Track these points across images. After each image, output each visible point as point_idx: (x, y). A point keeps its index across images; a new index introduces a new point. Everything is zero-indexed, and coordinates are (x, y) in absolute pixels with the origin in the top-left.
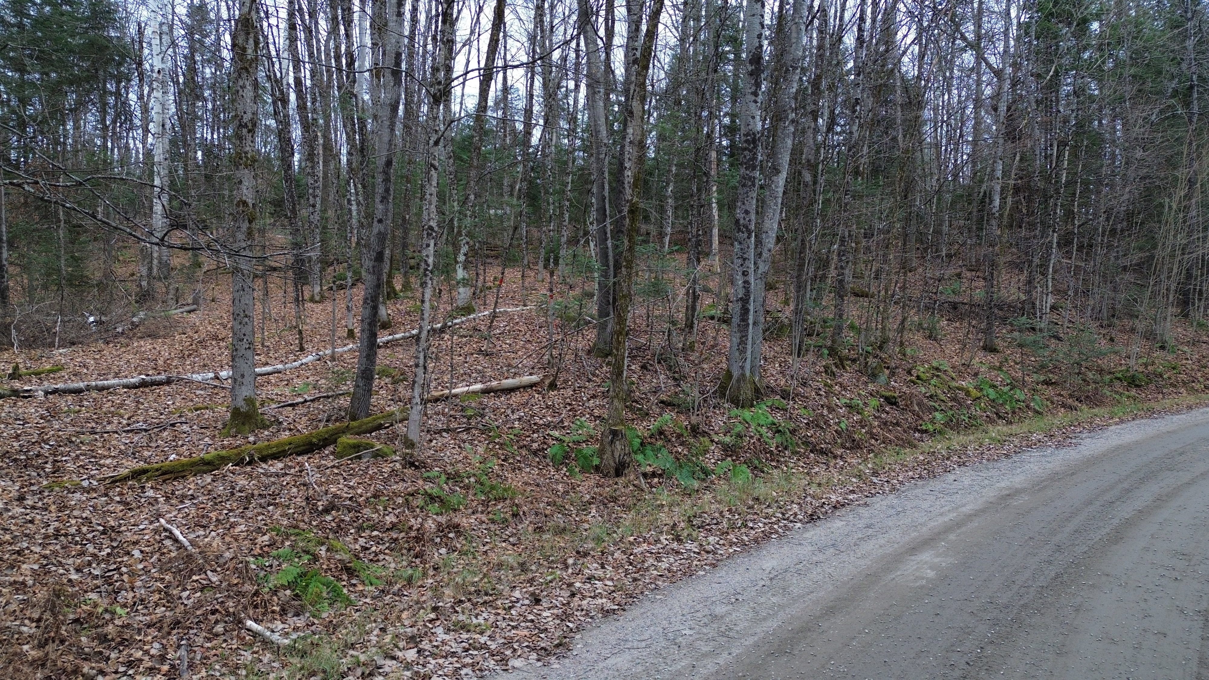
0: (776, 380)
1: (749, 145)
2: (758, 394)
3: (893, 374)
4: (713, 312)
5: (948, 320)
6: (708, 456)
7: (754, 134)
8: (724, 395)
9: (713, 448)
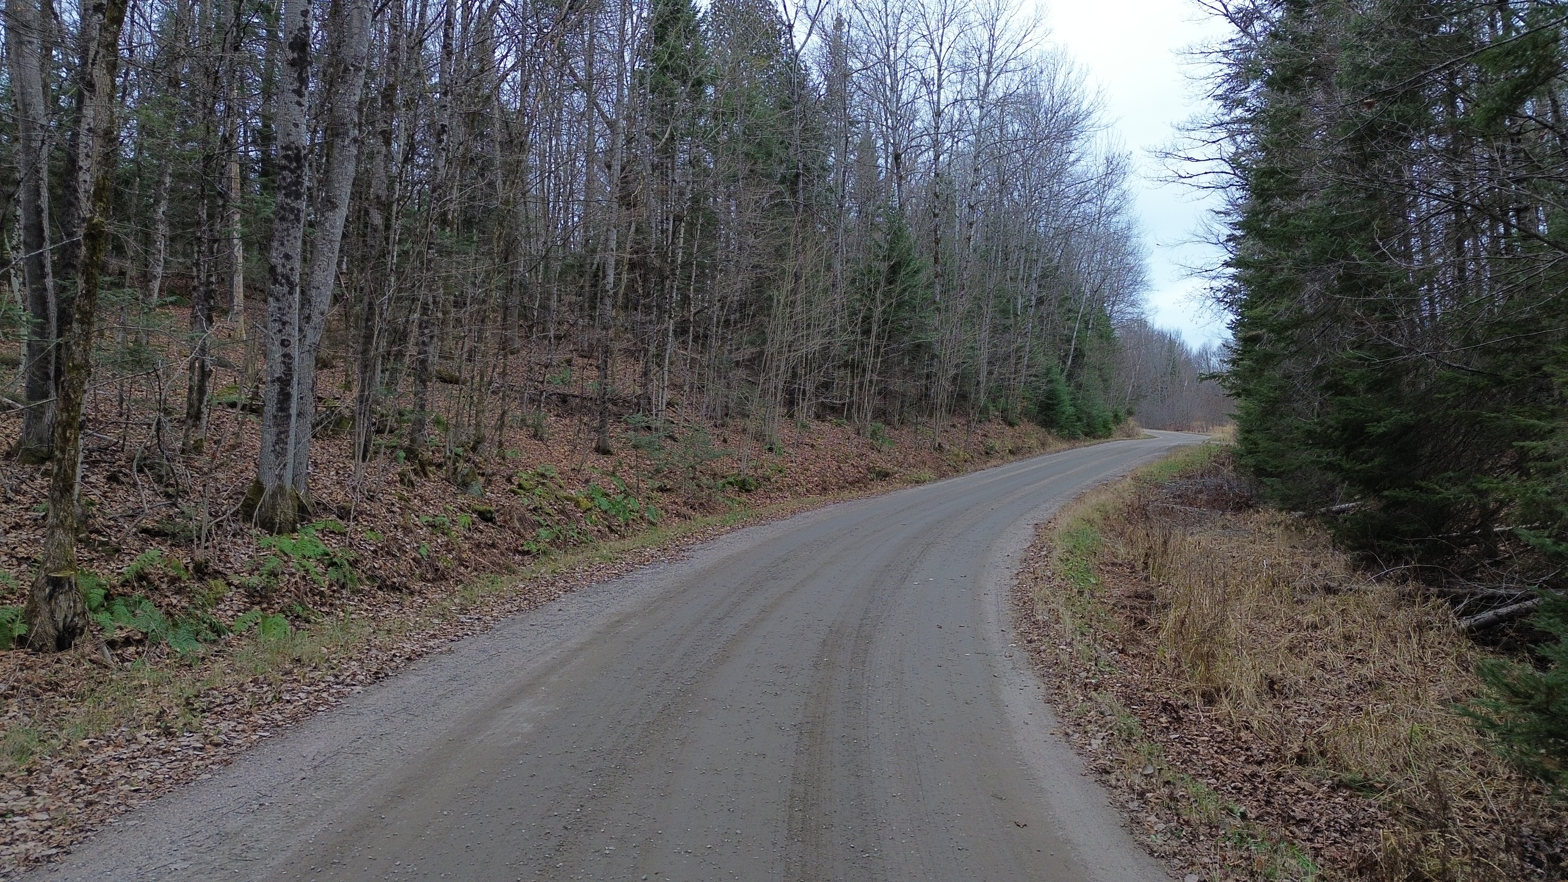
0: (331, 493)
1: (290, 162)
2: (303, 513)
3: (489, 482)
4: (234, 397)
5: (557, 415)
6: (222, 606)
7: (297, 148)
8: (251, 517)
9: (230, 594)
